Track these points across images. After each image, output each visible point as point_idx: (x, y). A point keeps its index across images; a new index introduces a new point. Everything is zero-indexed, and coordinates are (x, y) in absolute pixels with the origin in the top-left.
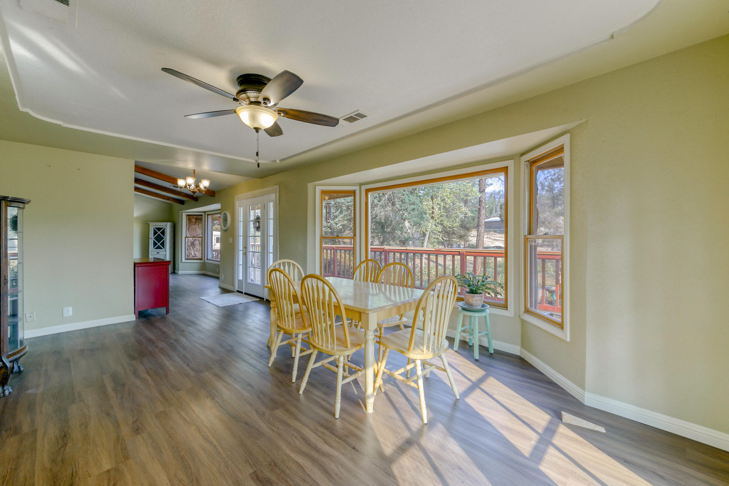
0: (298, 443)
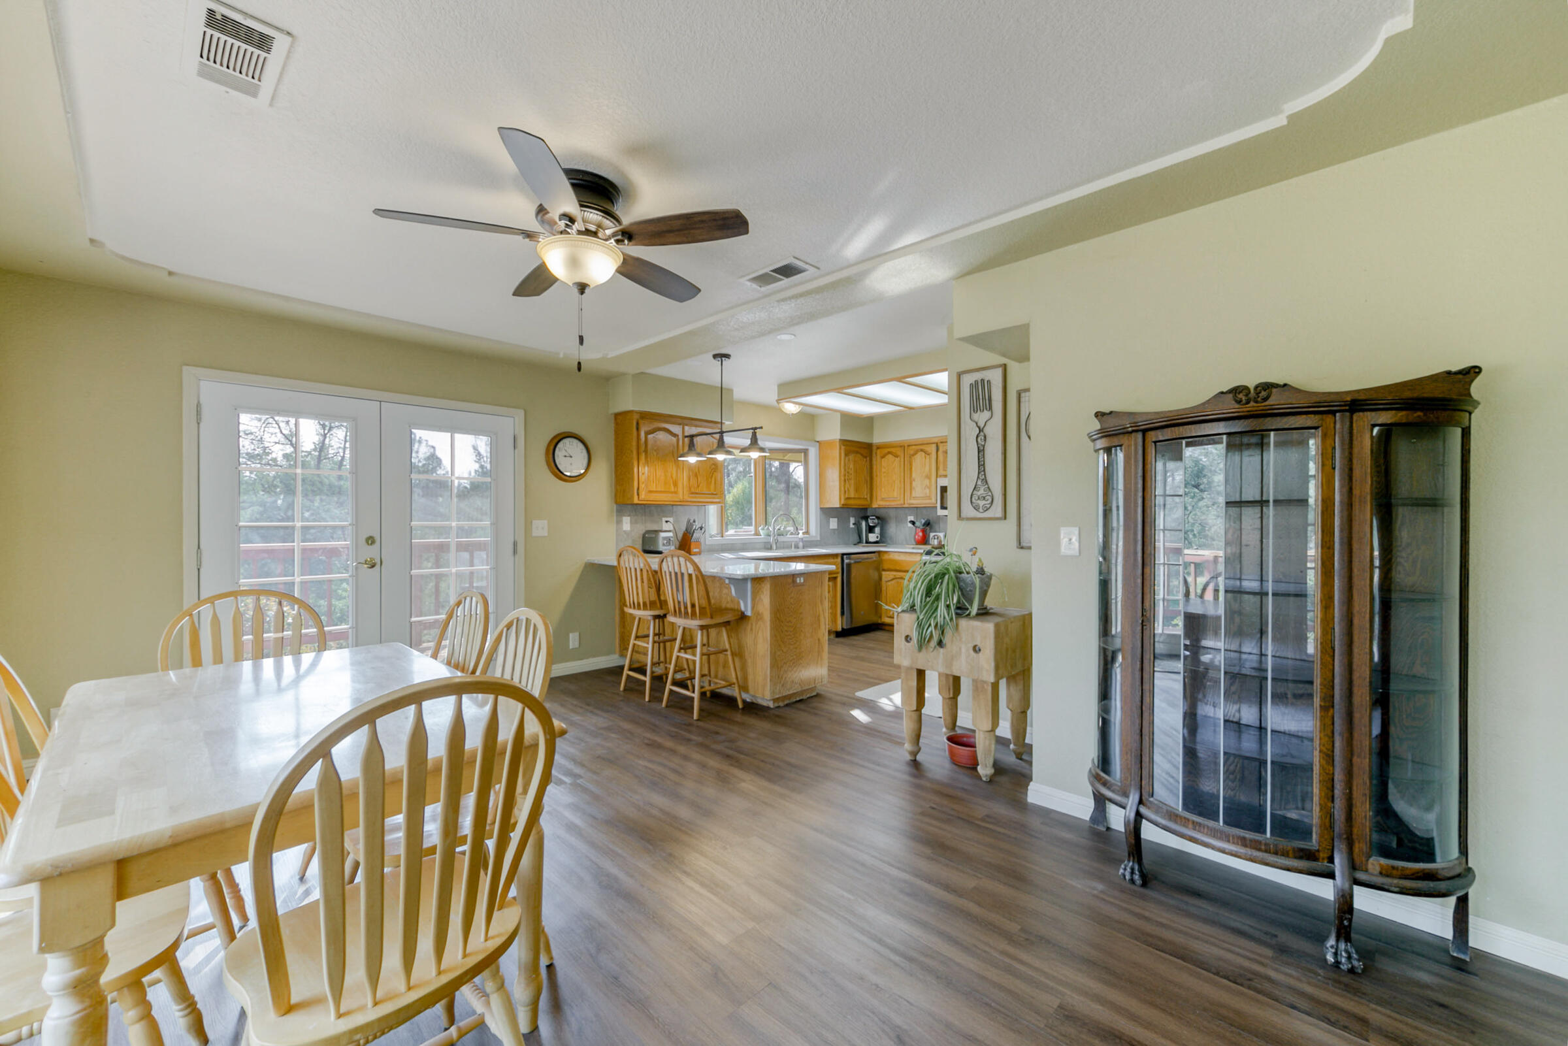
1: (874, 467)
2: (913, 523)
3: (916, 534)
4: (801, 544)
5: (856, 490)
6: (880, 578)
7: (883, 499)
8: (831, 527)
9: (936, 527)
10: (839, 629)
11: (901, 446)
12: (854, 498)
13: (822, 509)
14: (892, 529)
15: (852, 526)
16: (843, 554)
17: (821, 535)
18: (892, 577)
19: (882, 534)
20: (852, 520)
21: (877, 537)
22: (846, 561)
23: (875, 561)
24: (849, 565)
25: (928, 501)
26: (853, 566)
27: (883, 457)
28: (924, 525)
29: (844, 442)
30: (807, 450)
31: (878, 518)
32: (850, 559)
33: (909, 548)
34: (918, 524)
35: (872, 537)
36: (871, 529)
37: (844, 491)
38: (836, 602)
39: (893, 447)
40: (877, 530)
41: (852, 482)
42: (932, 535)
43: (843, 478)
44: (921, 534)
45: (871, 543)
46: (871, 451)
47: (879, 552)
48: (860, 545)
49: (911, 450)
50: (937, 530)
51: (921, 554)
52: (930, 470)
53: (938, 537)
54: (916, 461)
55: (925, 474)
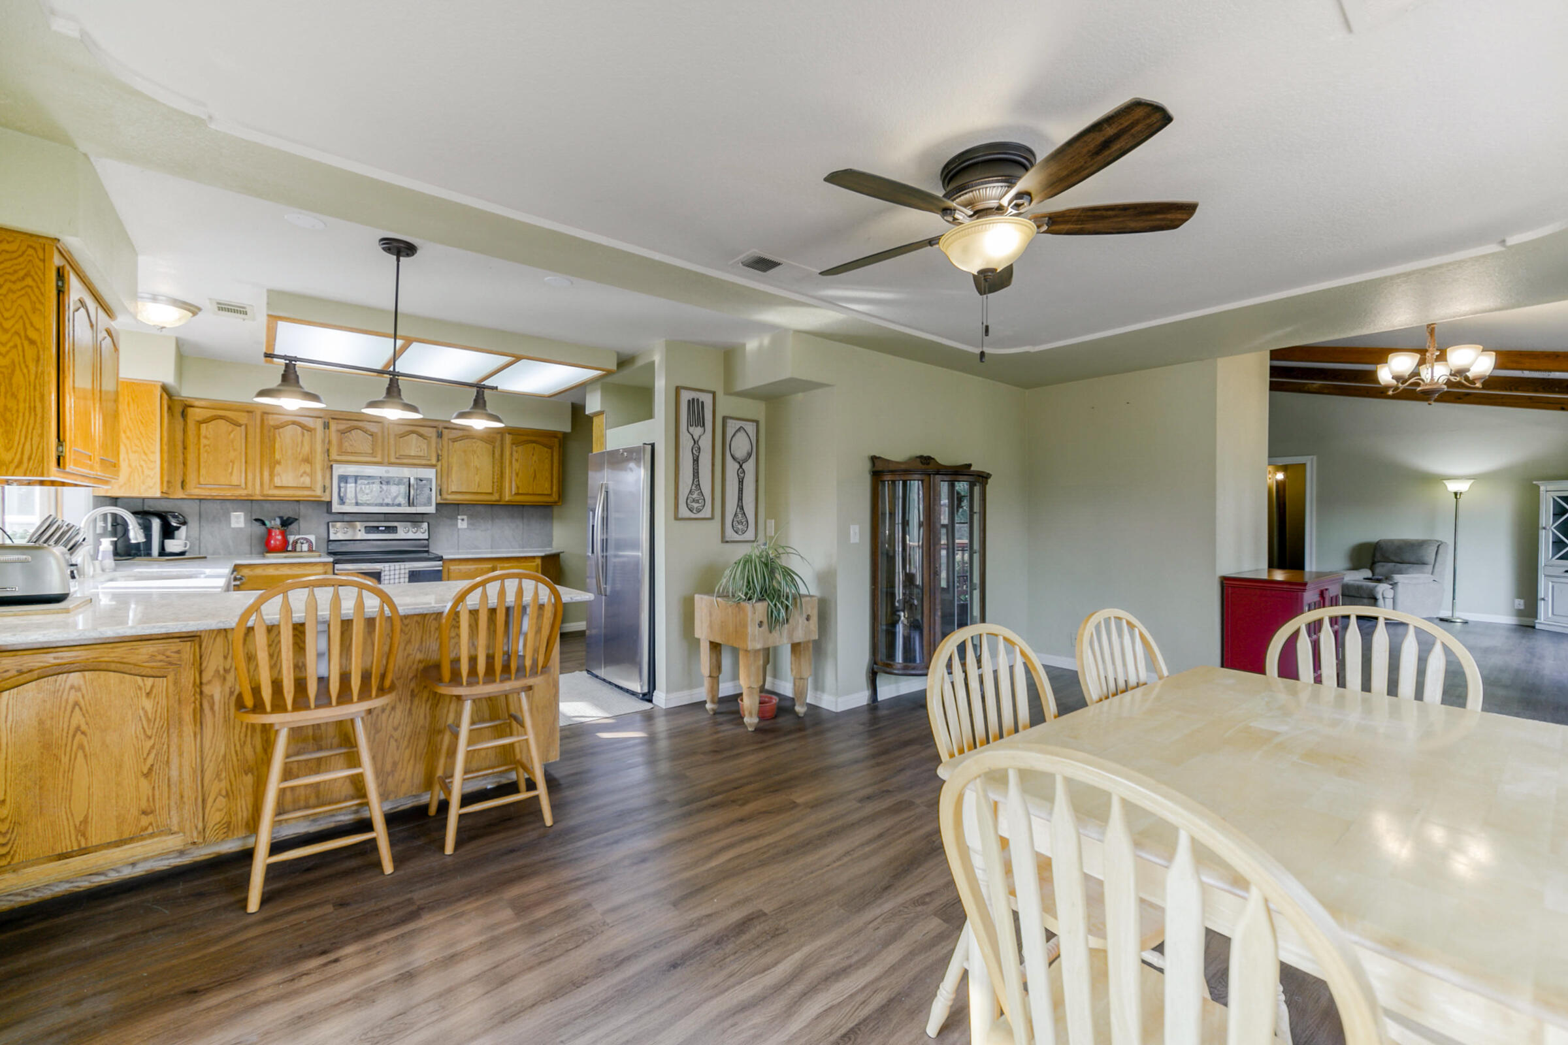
0: (831, 961)
7: (201, 486)
11: (248, 411)
21: (185, 545)
25: (304, 494)
27: (203, 422)
35: (177, 545)
36: (169, 533)
39: (222, 410)
44: (279, 537)
45: (173, 554)
52: (312, 450)
53: (308, 541)
54: (282, 436)
55: (301, 456)
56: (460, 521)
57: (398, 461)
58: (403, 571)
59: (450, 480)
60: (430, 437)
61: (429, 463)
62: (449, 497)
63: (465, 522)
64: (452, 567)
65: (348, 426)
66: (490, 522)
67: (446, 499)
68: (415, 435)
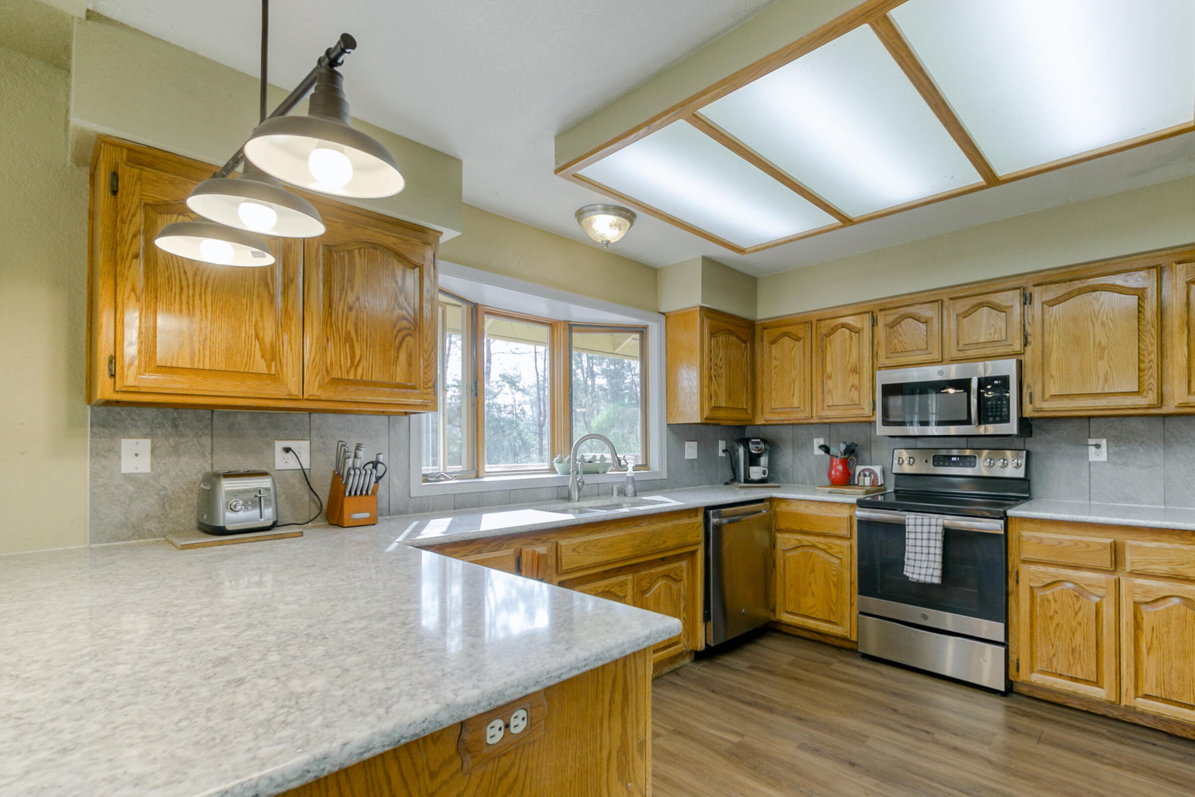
1: (759, 359)
2: (826, 449)
3: (831, 467)
4: (630, 488)
5: (730, 395)
6: (773, 544)
7: (773, 411)
8: (687, 456)
9: (866, 456)
10: (701, 646)
11: (806, 323)
12: (727, 408)
13: (669, 426)
14: (787, 459)
15: (721, 454)
16: (707, 509)
17: (668, 470)
18: (794, 543)
19: (771, 465)
20: (722, 445)
21: (764, 473)
22: (714, 521)
23: (765, 516)
24: (718, 528)
25: (856, 412)
26: (724, 529)
27: (773, 342)
28: (845, 452)
29: (708, 313)
30: (646, 328)
31: (765, 441)
32: (720, 516)
33: (824, 493)
34: (833, 450)
35: (756, 473)
36: (753, 460)
37: (707, 394)
38: (694, 597)
39: (788, 325)
40: (764, 460)
41: (723, 381)
42: (859, 469)
43: (706, 372)
44: (840, 468)
45: (753, 482)
46: (753, 334)
47: (771, 500)
48: (736, 484)
49: (824, 328)
50: (868, 461)
51: (851, 505)
52: (860, 357)
53: (872, 472)
54: (832, 345)
55: (849, 366)
56: (1092, 450)
57: (961, 355)
58: (933, 529)
59: (1047, 375)
60: (1011, 307)
61: (1009, 350)
62: (1046, 405)
63: (1104, 448)
64: (1025, 533)
65: (897, 316)
66: (1161, 451)
67: (1041, 410)
68: (985, 309)
